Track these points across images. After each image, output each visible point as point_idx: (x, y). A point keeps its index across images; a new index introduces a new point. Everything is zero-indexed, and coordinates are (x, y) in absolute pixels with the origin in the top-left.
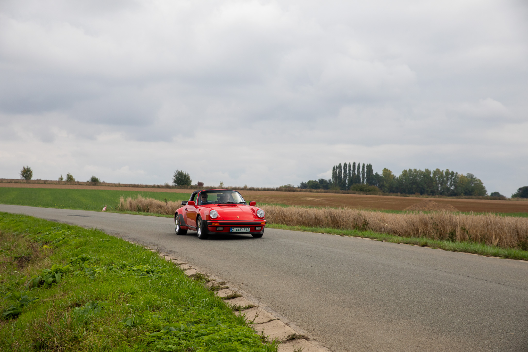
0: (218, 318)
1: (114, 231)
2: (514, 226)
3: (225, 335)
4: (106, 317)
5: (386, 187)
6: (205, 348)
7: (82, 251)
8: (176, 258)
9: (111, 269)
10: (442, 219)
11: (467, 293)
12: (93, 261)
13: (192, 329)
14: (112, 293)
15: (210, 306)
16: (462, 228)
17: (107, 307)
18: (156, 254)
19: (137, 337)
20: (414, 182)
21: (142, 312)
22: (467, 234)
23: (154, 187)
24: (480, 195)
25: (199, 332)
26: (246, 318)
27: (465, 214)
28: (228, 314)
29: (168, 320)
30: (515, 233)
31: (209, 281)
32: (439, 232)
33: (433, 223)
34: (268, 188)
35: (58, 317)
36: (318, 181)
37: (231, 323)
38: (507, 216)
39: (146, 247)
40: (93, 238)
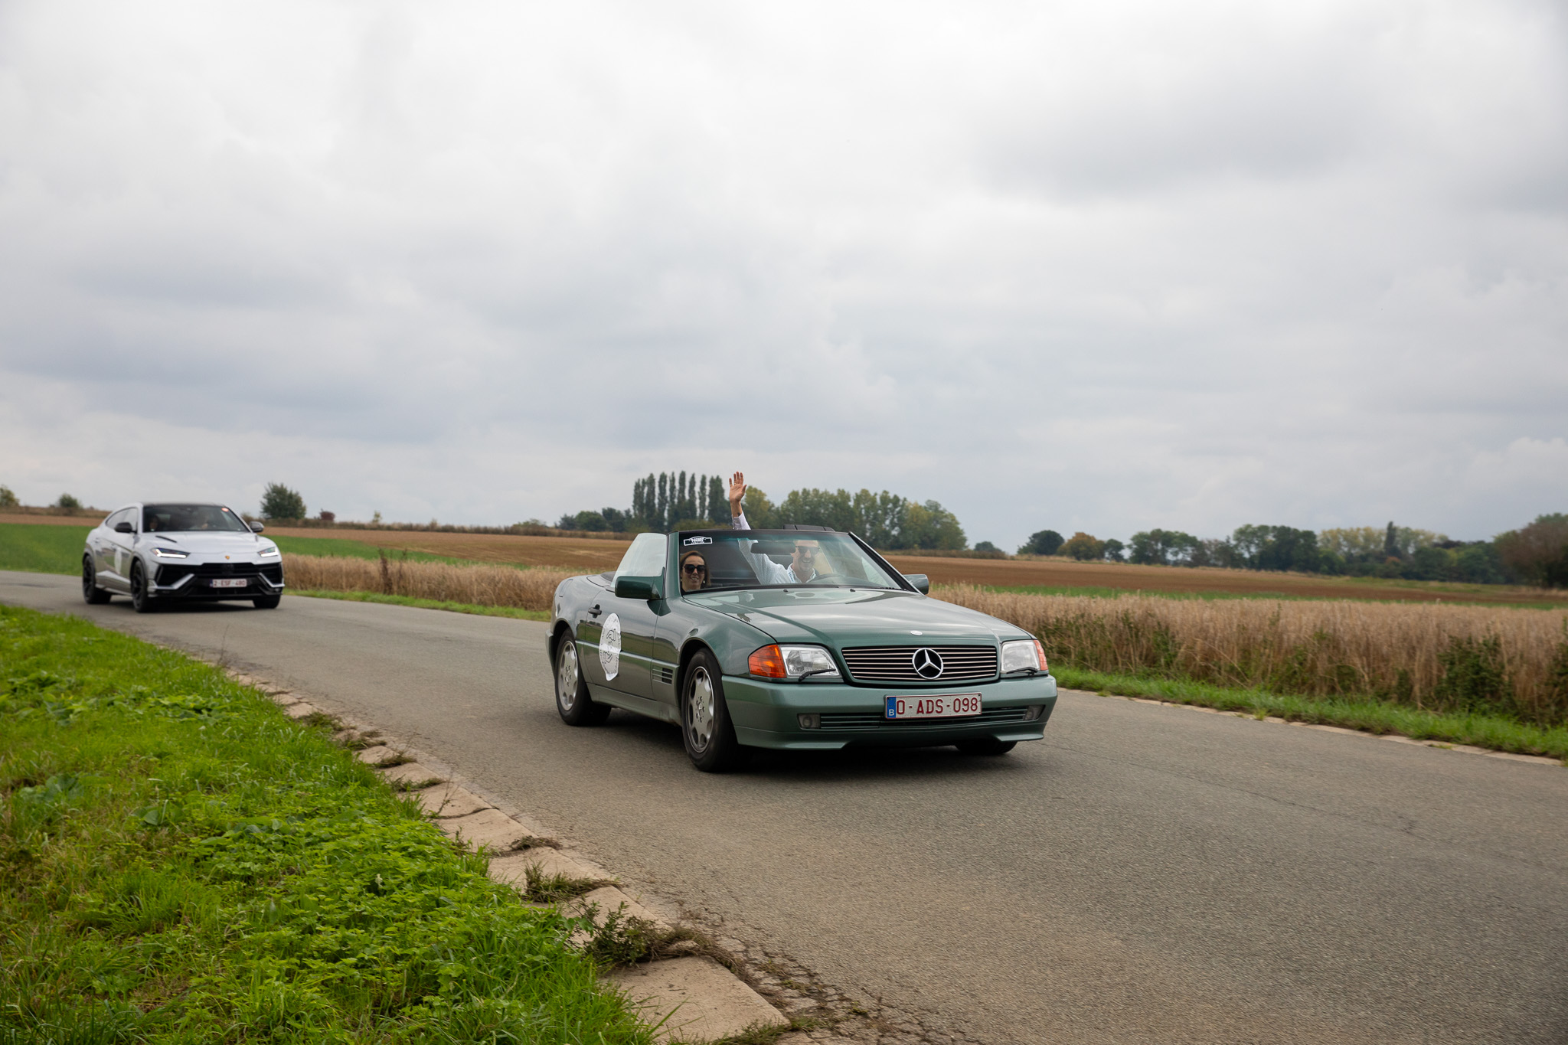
3: (372, 839)
4: (97, 807)
6: (326, 867)
7: (38, 664)
8: (264, 680)
9: (109, 704)
12: (64, 687)
13: (298, 829)
14: (112, 756)
15: (342, 781)
17: (99, 785)
18: (217, 671)
19: (170, 847)
21: (183, 794)
24: (953, 548)
25: (314, 834)
26: (421, 804)
28: (383, 796)
29: (244, 811)
31: (341, 730)
36: (601, 513)
37: (388, 814)
39: (195, 655)
40: (63, 634)
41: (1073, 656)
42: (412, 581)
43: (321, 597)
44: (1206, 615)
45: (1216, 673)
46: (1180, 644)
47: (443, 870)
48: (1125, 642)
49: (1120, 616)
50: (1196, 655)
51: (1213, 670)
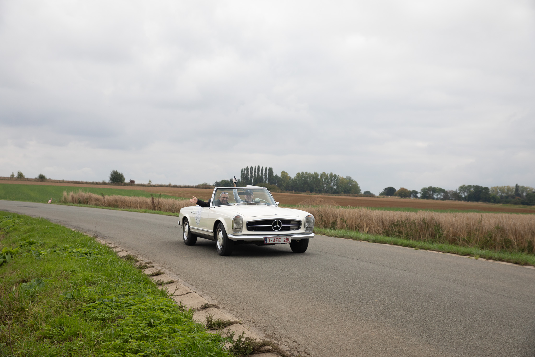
0: (144, 291)
1: (57, 220)
2: (380, 217)
3: (149, 305)
4: (49, 291)
5: (284, 186)
6: (132, 316)
7: (30, 236)
8: (110, 243)
9: (55, 251)
10: (326, 212)
11: (344, 270)
12: (39, 245)
13: (122, 301)
14: (55, 271)
15: (138, 282)
16: (341, 219)
17: (50, 283)
18: (93, 239)
19: (75, 307)
20: (305, 182)
21: (80, 287)
22: (345, 223)
23: (93, 183)
24: (356, 193)
25: (128, 303)
26: (167, 291)
27: (344, 208)
28: (153, 288)
29: (103, 293)
30: (381, 223)
31: (137, 261)
32: (324, 222)
33: (319, 215)
34: (188, 186)
35: (8, 291)
36: (230, 181)
37: (155, 295)
38: (375, 210)
39: (85, 233)
40: (39, 225)
41: (404, 234)
42: (162, 206)
43: (130, 211)
44: (454, 219)
45: (458, 241)
46: (444, 230)
47: (176, 318)
48: (424, 229)
49: (421, 220)
50: (450, 234)
51: (457, 240)
